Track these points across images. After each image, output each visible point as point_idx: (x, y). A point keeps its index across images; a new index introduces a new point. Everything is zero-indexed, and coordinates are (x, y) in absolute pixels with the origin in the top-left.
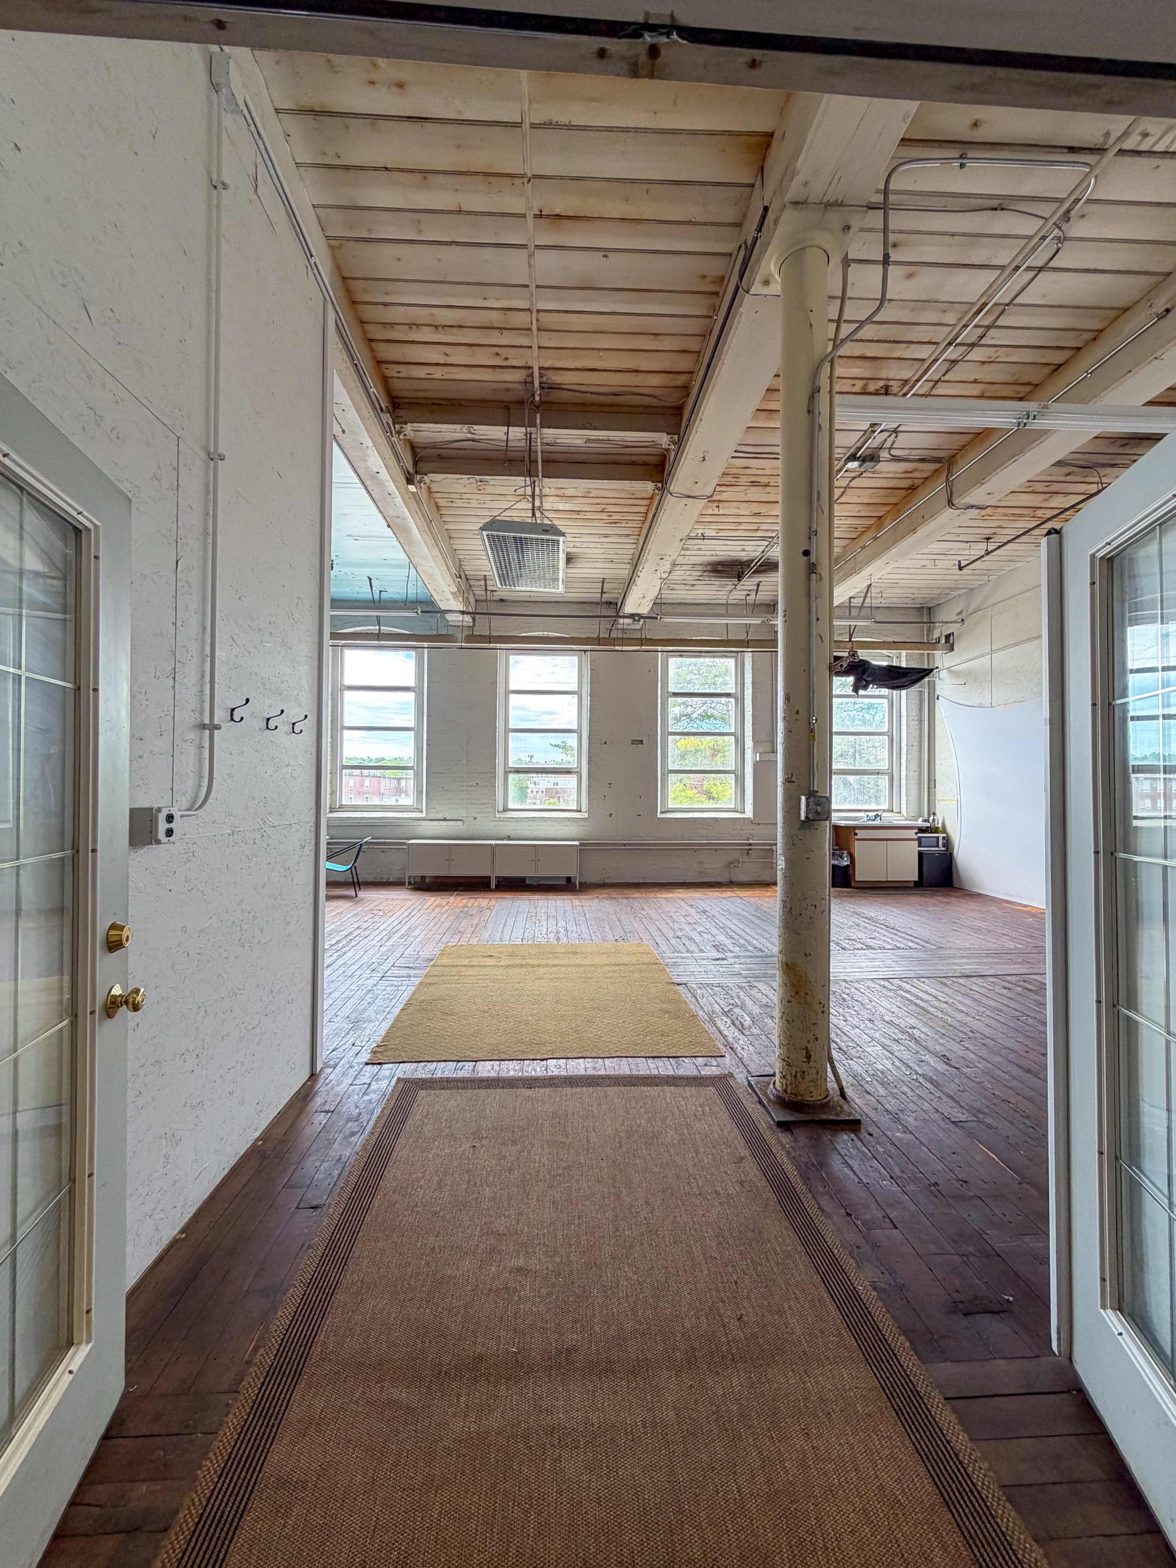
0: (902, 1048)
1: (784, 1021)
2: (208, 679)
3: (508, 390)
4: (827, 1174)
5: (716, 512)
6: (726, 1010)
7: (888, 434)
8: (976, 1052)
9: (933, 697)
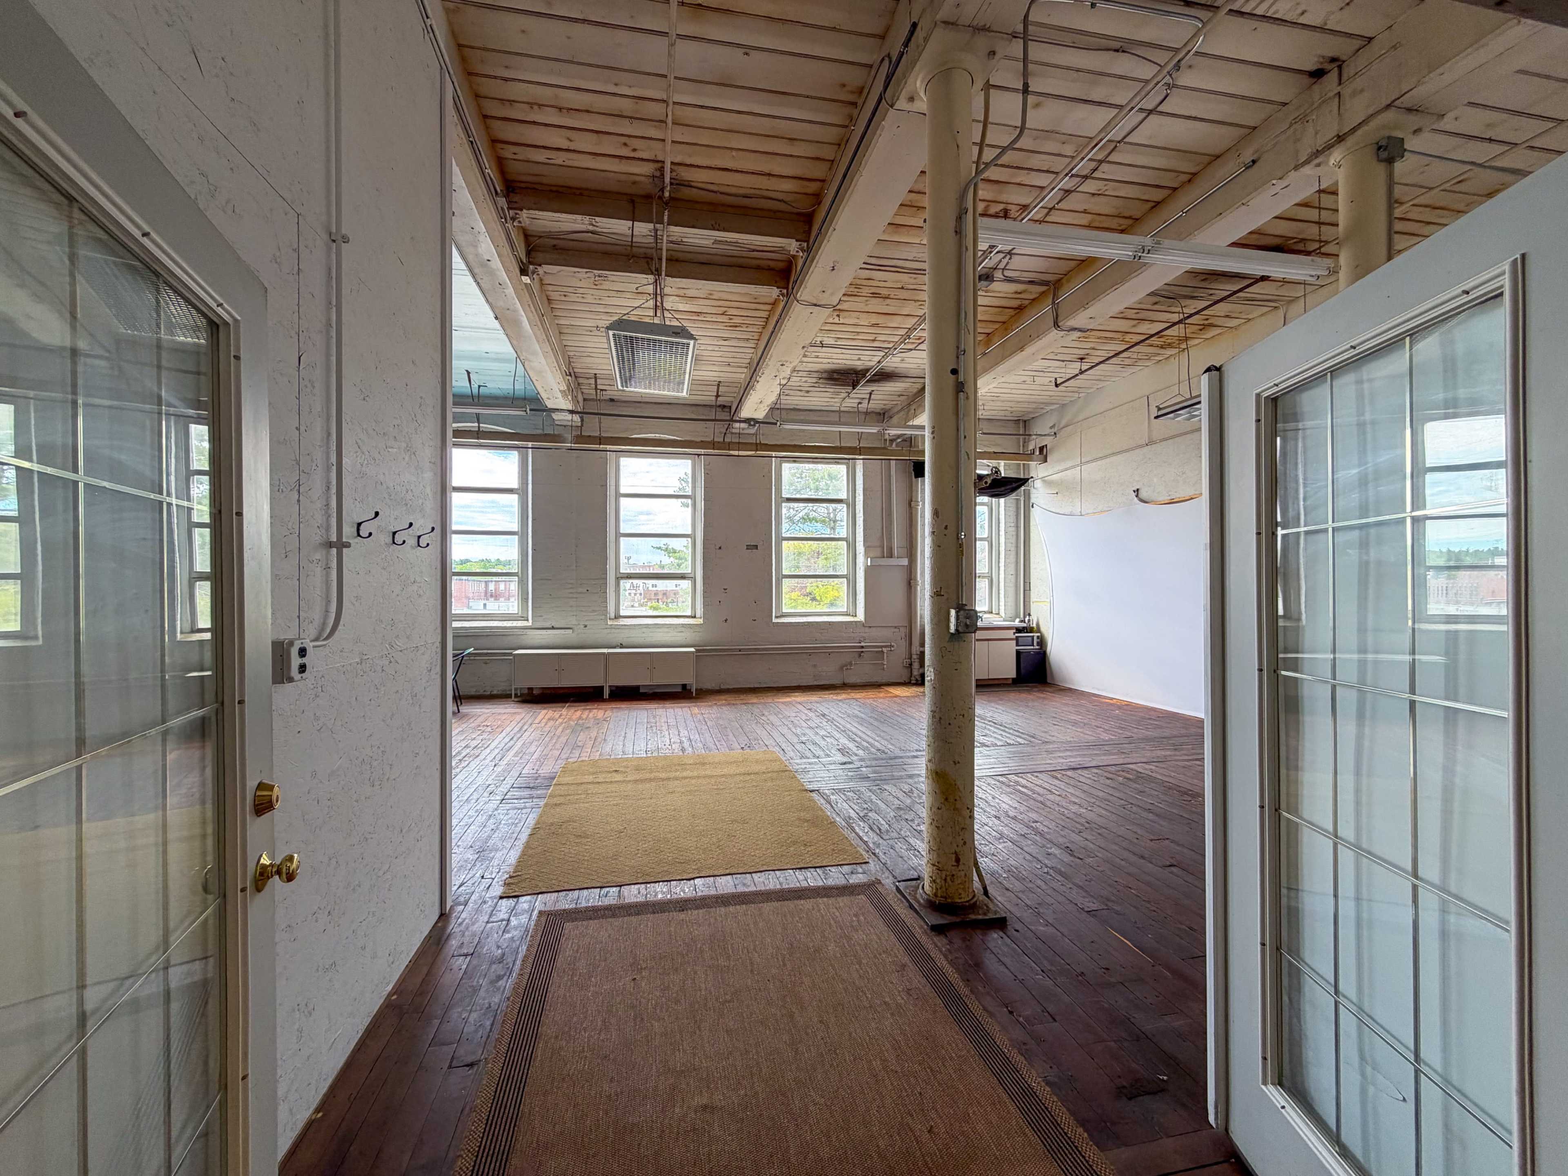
0: (1030, 842)
1: (933, 827)
2: (334, 490)
3: (634, 183)
4: (984, 975)
5: (836, 320)
6: (862, 815)
7: (1003, 255)
8: (1094, 841)
9: (1028, 506)
